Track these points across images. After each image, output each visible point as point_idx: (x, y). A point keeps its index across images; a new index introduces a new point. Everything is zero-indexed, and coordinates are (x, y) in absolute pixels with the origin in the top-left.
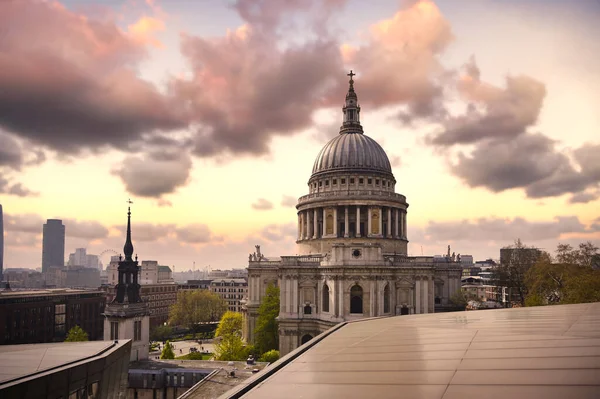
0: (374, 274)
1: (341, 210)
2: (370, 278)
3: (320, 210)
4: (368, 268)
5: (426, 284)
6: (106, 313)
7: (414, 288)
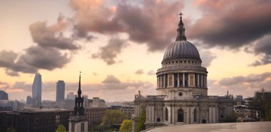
0: (189, 104)
1: (176, 75)
2: (187, 106)
3: (166, 75)
4: (186, 101)
5: (214, 109)
6: (70, 119)
7: (208, 111)
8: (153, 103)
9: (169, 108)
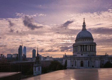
0: (86, 59)
3: (77, 46)
4: (84, 58)
5: (98, 61)
7: (95, 62)
9: (77, 61)
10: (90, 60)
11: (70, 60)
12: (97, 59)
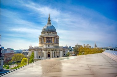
0: (52, 50)
1: (47, 38)
3: (43, 38)
7: (59, 52)
8: (37, 50)
9: (44, 52)
10: (56, 50)
11: (37, 52)
12: (61, 50)
